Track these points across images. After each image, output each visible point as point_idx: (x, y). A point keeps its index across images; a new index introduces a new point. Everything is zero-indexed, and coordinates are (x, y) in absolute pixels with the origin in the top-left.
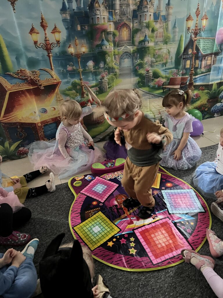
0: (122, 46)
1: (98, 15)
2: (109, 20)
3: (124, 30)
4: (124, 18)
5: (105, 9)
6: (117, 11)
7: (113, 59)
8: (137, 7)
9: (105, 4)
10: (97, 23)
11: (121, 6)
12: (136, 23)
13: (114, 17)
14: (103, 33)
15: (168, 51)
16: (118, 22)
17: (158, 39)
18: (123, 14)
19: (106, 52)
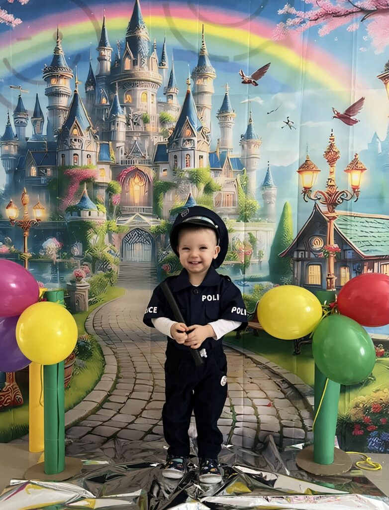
0: (128, 215)
1: (77, 149)
2: (101, 161)
3: (133, 183)
4: (135, 159)
5: (93, 140)
6: (121, 144)
7: (105, 241)
8: (167, 139)
9: (93, 131)
10: (73, 165)
11: (129, 135)
12: (164, 171)
13: (112, 154)
14: (85, 184)
15: (251, 237)
16: (120, 164)
17: (222, 207)
18: (132, 150)
19: (89, 223)
